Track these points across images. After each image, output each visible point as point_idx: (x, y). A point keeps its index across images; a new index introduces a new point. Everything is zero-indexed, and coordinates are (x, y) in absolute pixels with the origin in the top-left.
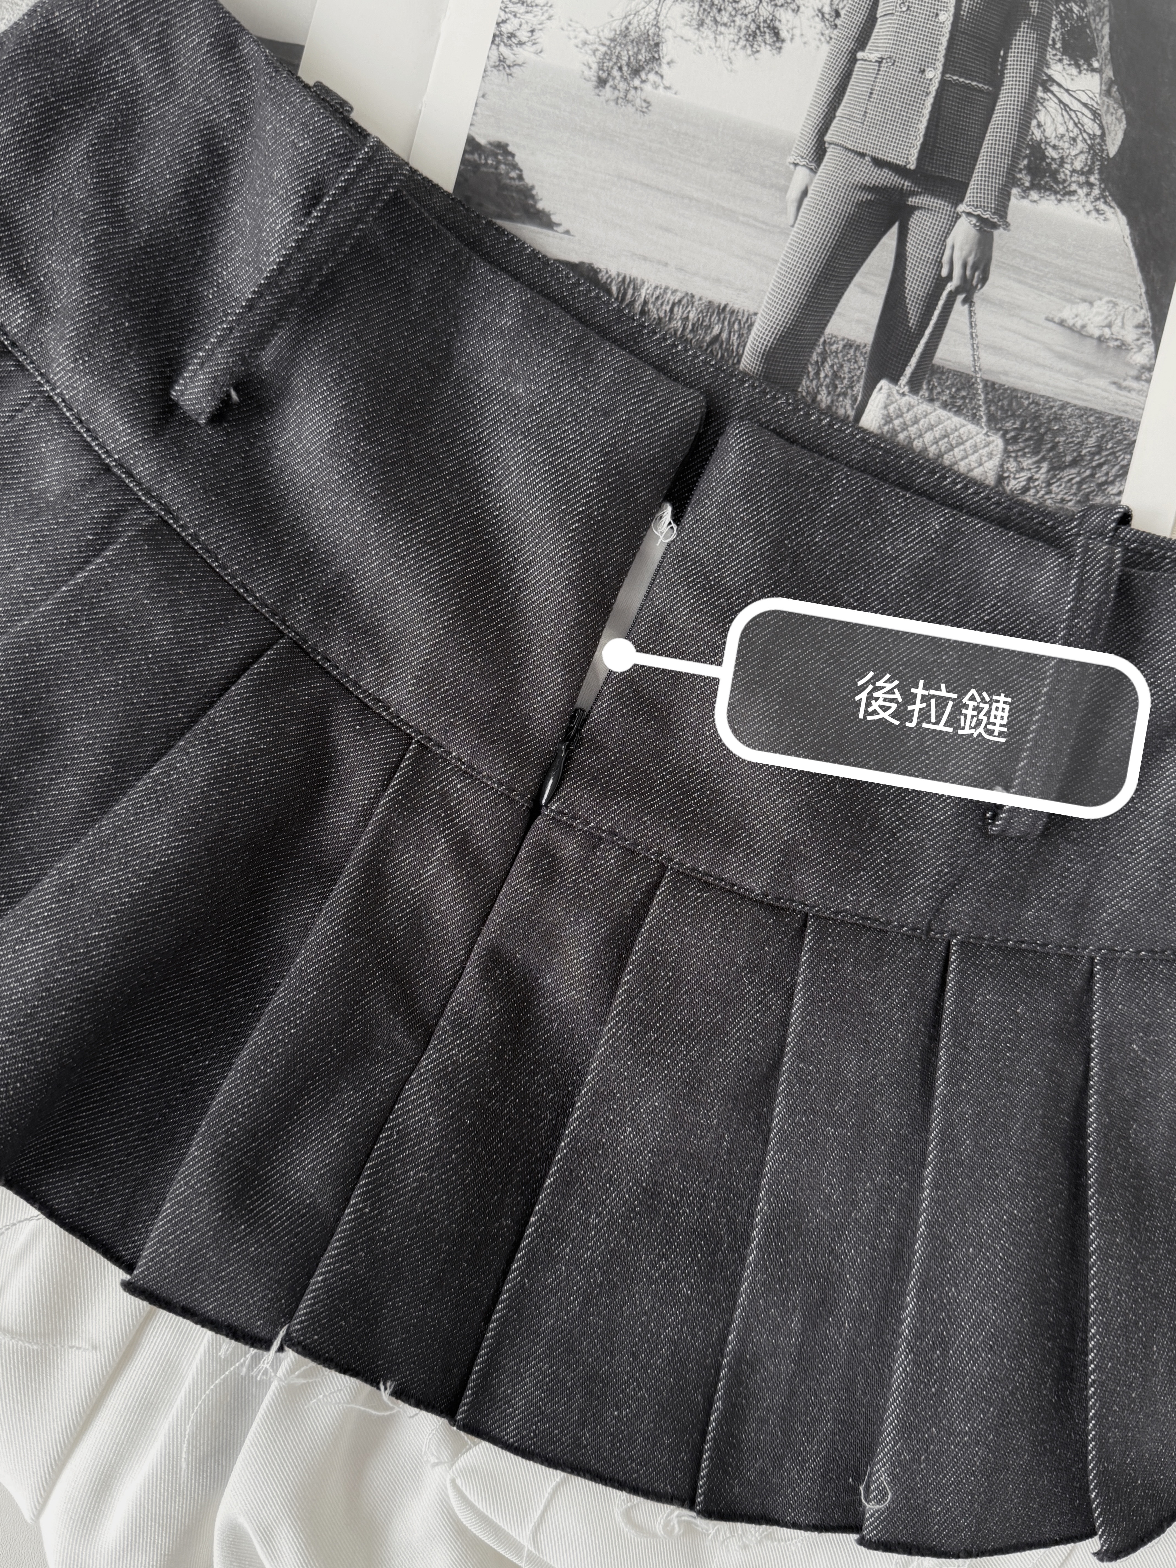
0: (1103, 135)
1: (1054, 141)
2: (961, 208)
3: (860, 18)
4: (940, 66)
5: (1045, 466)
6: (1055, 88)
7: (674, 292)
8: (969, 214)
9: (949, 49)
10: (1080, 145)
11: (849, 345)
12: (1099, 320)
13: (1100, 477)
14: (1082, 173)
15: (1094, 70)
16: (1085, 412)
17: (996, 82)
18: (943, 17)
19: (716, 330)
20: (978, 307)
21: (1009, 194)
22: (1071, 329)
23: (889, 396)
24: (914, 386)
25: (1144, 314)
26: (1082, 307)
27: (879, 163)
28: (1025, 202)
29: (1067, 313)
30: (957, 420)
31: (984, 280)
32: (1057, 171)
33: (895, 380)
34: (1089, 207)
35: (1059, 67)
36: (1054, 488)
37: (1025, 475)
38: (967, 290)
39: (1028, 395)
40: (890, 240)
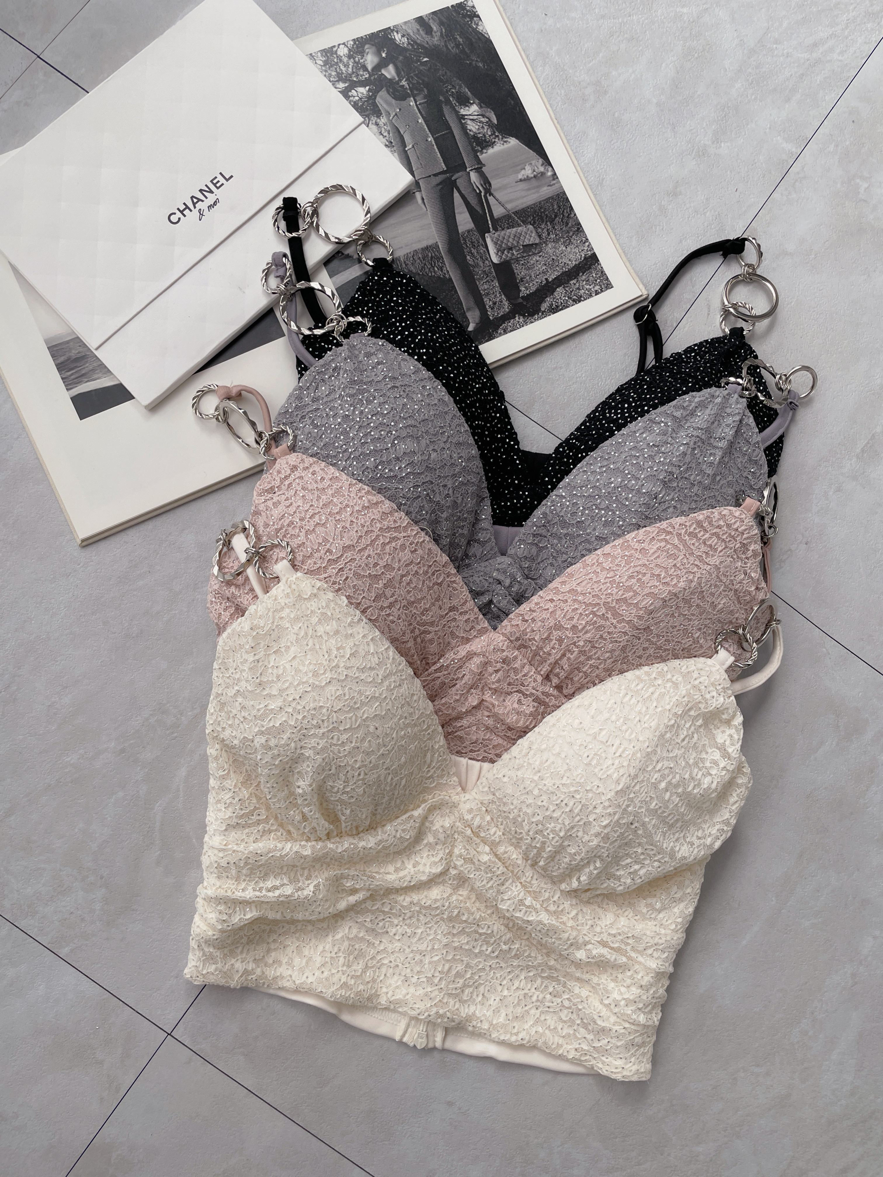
0: (489, 120)
1: (478, 132)
2: (468, 170)
3: (398, 139)
4: (430, 135)
5: (548, 223)
6: (466, 117)
7: (410, 253)
8: (471, 170)
9: (428, 129)
10: (486, 127)
11: (469, 231)
12: (530, 172)
13: (566, 215)
14: (492, 135)
15: (472, 104)
16: (547, 200)
17: (449, 128)
18: (420, 121)
19: (430, 255)
20: (495, 194)
21: (478, 156)
22: (525, 180)
23: (491, 237)
24: (496, 229)
25: (541, 161)
26: (523, 172)
27: (435, 175)
28: (484, 155)
29: (520, 176)
30: (514, 229)
31: (490, 185)
32: (485, 139)
33: (489, 232)
34: (502, 142)
35: (462, 110)
36: (556, 227)
37: (545, 230)
38: (488, 191)
39: (528, 207)
40: (456, 194)
